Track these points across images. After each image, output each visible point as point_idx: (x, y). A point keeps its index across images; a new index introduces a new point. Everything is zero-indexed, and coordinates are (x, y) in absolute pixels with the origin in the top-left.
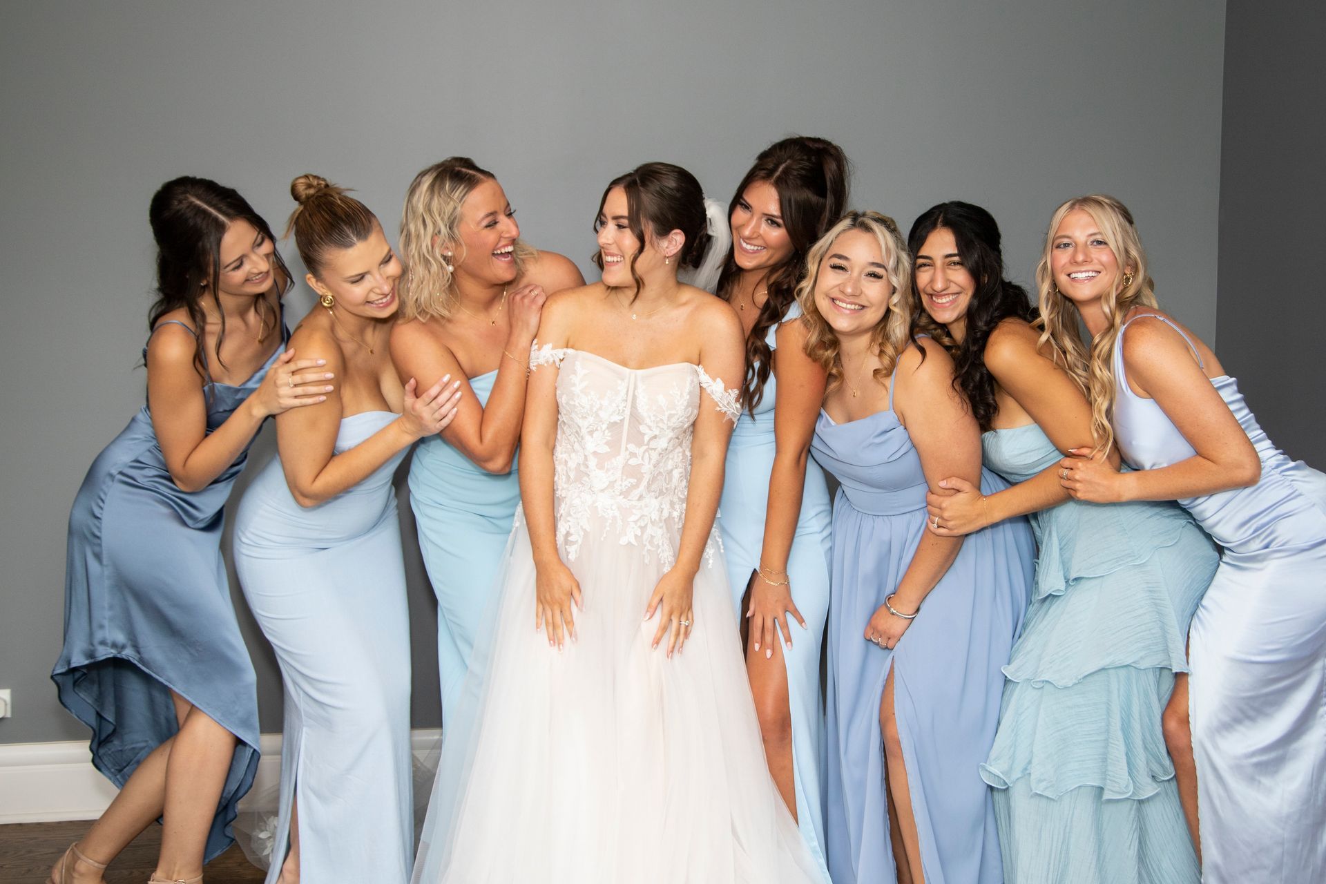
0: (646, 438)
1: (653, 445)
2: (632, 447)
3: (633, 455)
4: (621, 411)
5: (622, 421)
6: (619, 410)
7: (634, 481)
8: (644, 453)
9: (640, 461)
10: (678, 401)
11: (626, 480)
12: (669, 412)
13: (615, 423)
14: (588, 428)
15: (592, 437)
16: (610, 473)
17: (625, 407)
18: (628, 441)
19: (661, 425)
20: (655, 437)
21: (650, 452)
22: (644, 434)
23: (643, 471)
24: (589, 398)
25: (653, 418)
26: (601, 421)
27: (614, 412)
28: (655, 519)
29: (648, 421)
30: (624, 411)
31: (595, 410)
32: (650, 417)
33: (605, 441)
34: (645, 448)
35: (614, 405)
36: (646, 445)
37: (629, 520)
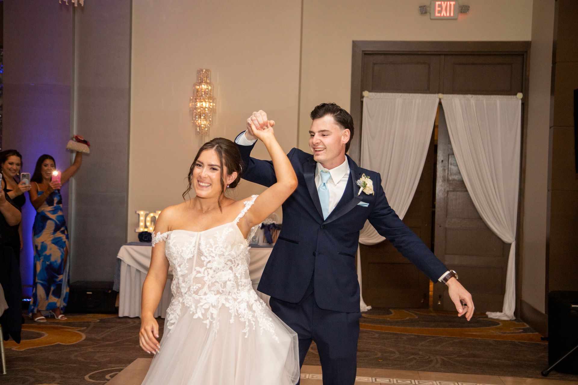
0: (205, 263)
1: (209, 265)
2: (198, 269)
3: (199, 272)
4: (193, 252)
5: (193, 256)
6: (192, 252)
7: (200, 285)
8: (205, 270)
9: (203, 275)
10: (219, 239)
11: (195, 285)
12: (215, 246)
13: (190, 259)
14: (178, 264)
15: (180, 268)
16: (187, 283)
17: (194, 250)
18: (196, 266)
19: (212, 254)
20: (209, 262)
21: (208, 269)
22: (204, 261)
23: (204, 280)
24: (177, 248)
25: (207, 252)
26: (184, 259)
27: (189, 253)
28: (215, 305)
29: (205, 254)
30: (194, 252)
31: (179, 253)
32: (206, 251)
33: (185, 268)
34: (204, 268)
35: (189, 249)
36: (205, 266)
37: (198, 305)
